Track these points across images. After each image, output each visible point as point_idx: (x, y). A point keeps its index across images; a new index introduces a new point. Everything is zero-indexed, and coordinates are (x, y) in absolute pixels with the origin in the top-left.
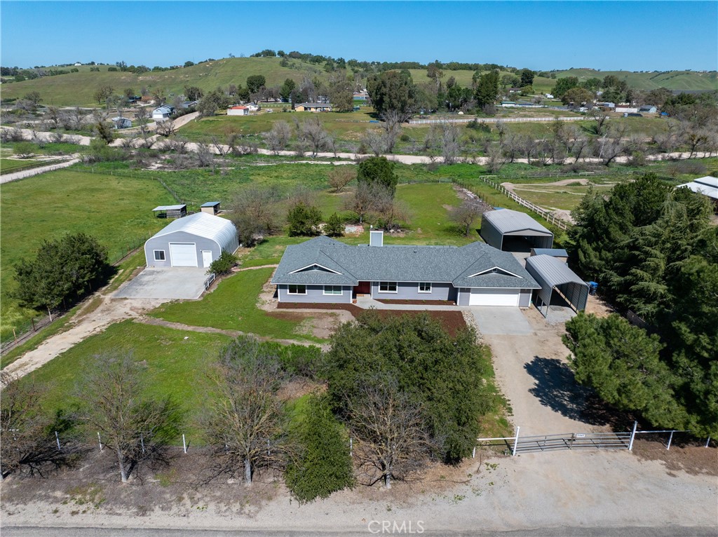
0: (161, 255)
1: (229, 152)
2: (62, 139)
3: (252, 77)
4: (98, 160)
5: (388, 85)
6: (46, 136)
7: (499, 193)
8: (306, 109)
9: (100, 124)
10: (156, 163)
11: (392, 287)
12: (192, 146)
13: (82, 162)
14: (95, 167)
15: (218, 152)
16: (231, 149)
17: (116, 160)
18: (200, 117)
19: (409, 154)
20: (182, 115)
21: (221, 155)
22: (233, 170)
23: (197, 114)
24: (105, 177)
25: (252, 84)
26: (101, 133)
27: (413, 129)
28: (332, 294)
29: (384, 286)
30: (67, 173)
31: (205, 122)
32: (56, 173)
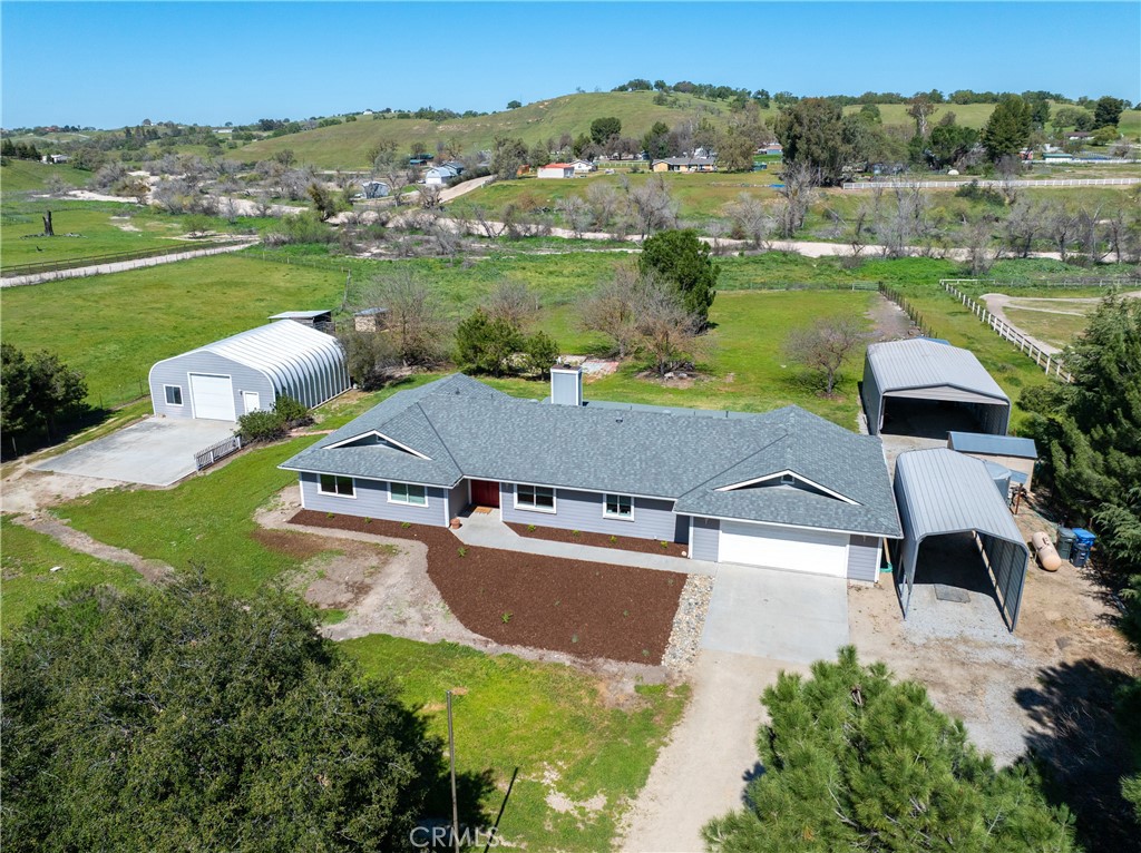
0: (175, 396)
1: (503, 233)
2: (269, 212)
3: (599, 121)
4: (292, 241)
5: (806, 121)
6: (245, 207)
7: (966, 313)
8: (671, 167)
9: (314, 187)
10: (378, 248)
11: (545, 498)
12: (448, 224)
13: (265, 243)
14: (280, 252)
15: (485, 234)
16: (507, 229)
17: (317, 241)
18: (494, 181)
19: (824, 241)
20: (468, 179)
21: (490, 237)
22: (486, 260)
23: (490, 178)
24: (276, 265)
25: (599, 131)
26: (317, 201)
27: (850, 197)
28: (404, 501)
29: (526, 495)
30: (229, 260)
31: (496, 188)
32: (212, 259)
